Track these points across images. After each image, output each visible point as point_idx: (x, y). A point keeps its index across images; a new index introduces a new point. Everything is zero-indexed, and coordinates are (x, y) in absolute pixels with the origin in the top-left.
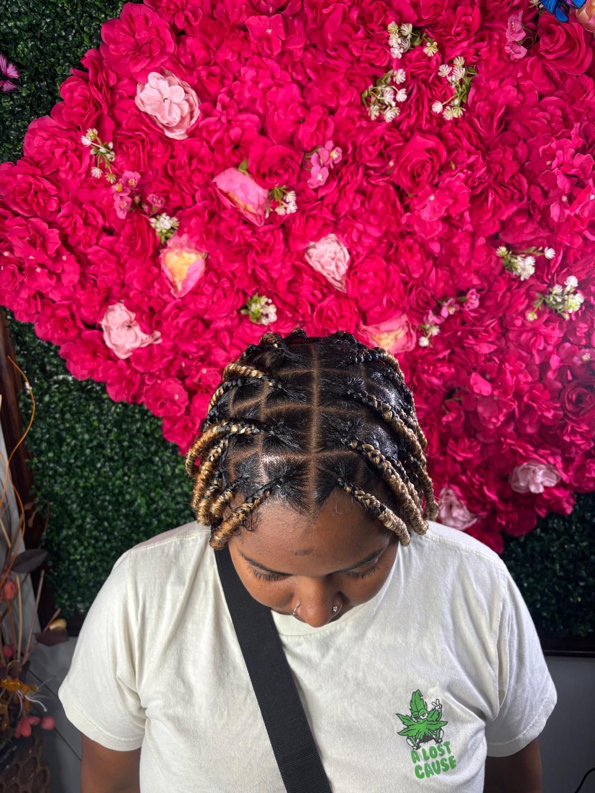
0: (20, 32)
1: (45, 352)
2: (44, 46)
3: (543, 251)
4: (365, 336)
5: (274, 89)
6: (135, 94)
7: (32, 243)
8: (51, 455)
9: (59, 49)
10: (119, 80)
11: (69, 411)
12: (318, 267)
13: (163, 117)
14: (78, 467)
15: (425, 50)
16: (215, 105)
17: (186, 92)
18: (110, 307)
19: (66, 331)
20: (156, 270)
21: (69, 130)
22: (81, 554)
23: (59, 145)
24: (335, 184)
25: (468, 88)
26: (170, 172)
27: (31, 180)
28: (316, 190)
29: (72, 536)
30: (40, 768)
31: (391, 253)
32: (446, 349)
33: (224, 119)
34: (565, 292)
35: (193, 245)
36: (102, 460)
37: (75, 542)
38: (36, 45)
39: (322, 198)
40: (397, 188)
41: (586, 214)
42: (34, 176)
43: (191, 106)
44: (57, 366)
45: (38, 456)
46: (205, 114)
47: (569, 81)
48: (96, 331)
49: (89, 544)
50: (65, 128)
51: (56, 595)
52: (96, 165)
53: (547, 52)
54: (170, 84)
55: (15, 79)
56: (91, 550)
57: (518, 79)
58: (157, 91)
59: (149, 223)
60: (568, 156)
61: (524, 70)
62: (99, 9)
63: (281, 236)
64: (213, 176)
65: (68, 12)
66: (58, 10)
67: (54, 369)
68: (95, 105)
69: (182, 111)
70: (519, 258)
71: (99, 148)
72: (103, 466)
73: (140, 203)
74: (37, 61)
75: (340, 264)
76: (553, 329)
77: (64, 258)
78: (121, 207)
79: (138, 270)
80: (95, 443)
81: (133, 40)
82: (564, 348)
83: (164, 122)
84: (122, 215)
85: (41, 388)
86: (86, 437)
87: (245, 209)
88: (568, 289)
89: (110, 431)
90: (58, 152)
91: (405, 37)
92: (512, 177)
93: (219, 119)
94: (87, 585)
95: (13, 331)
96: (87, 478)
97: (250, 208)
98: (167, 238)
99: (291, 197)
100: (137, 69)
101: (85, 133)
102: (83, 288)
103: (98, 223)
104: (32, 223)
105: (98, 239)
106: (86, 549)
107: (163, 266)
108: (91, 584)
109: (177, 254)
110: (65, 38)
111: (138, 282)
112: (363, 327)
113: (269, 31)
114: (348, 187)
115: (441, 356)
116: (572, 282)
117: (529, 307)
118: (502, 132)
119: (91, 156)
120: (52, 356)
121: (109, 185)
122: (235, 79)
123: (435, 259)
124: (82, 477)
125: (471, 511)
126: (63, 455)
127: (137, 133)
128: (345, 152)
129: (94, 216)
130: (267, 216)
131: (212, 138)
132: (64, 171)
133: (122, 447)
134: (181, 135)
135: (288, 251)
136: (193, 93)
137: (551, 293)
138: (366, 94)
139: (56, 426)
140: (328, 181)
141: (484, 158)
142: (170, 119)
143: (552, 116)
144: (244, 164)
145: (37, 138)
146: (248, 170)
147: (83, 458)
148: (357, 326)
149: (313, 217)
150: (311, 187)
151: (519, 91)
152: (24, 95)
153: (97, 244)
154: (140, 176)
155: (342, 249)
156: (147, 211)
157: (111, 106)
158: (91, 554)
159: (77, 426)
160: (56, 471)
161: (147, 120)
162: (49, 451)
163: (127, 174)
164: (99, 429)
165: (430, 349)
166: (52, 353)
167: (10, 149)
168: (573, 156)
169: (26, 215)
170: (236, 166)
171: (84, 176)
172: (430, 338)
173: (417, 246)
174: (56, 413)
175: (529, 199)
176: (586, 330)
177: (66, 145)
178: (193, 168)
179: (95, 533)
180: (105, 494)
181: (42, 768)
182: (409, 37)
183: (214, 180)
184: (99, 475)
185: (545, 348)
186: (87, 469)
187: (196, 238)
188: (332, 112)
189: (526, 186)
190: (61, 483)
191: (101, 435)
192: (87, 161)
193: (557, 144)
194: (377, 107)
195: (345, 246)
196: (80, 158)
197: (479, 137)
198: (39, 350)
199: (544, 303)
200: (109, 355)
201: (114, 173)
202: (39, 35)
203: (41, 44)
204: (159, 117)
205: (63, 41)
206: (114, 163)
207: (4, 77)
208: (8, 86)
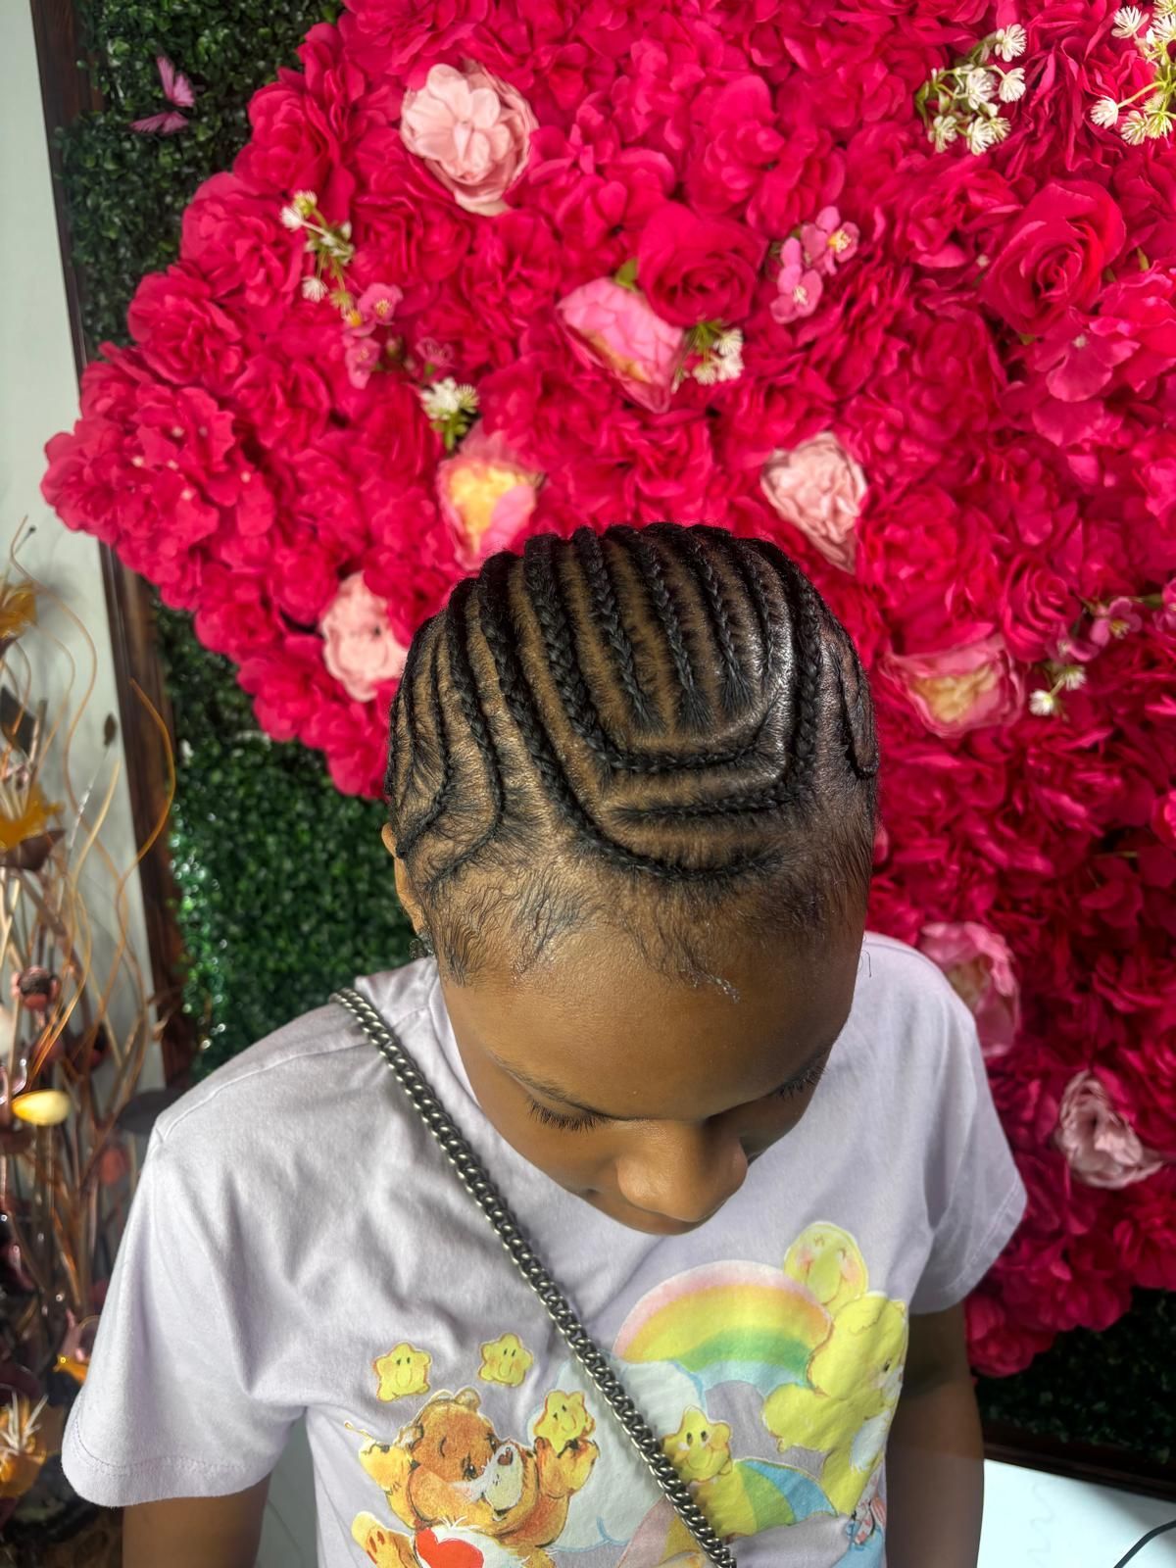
0: (204, 13)
1: (219, 679)
2: (248, 36)
4: (896, 681)
5: (708, 91)
6: (400, 116)
9: (275, 40)
10: (370, 88)
11: (257, 808)
12: (788, 510)
13: (453, 162)
14: (266, 927)
16: (567, 132)
17: (505, 104)
19: (252, 633)
20: (428, 508)
21: (262, 197)
23: (243, 231)
24: (838, 310)
26: (464, 286)
27: (191, 306)
28: (794, 327)
31: (969, 481)
32: (1100, 726)
33: (587, 164)
35: (513, 455)
36: (314, 917)
38: (232, 36)
39: (809, 346)
40: (995, 325)
42: (196, 300)
43: (516, 139)
46: (546, 148)
48: (311, 640)
50: (255, 193)
52: (315, 273)
54: (473, 87)
55: (187, 108)
58: (440, 104)
59: (418, 403)
63: (706, 433)
64: (558, 296)
67: (235, 717)
68: (313, 140)
69: (495, 147)
71: (320, 236)
72: (316, 930)
73: (400, 356)
74: (235, 68)
75: (841, 504)
77: (246, 477)
78: (358, 365)
79: (395, 507)
80: (303, 878)
83: (451, 170)
84: (359, 380)
85: (208, 756)
86: (288, 865)
87: (627, 373)
89: (332, 857)
90: (242, 246)
93: (575, 165)
95: (160, 630)
96: (283, 953)
97: (639, 370)
98: (459, 438)
99: (731, 343)
101: (288, 200)
102: (289, 541)
103: (319, 403)
104: (187, 399)
107: (444, 499)
109: (476, 474)
110: (289, 18)
111: (393, 531)
112: (895, 659)
114: (871, 320)
115: (1086, 742)
119: (306, 256)
120: (230, 689)
121: (338, 316)
122: (619, 72)
123: (1084, 503)
124: (272, 949)
125: (1145, 1142)
126: (239, 899)
127: (397, 199)
128: (864, 236)
129: (312, 388)
130: (675, 387)
131: (556, 206)
132: (257, 289)
133: (353, 893)
134: (490, 203)
135: (723, 472)
136: (520, 104)
138: (926, 92)
139: (231, 837)
140: (822, 306)
142: (466, 166)
144: (630, 269)
145: (205, 218)
146: (638, 284)
147: (278, 909)
148: (878, 655)
149: (785, 390)
150: (782, 320)
152: (202, 139)
154: (400, 296)
155: (848, 468)
156: (412, 374)
157: (347, 148)
159: (269, 839)
161: (420, 173)
163: (377, 288)
164: (312, 851)
165: (1063, 724)
169: (175, 380)
170: (612, 273)
171: (290, 299)
172: (1063, 696)
173: (1037, 468)
174: (231, 808)
177: (257, 232)
178: (511, 277)
183: (561, 305)
184: (306, 949)
186: (285, 934)
187: (520, 441)
188: (842, 142)
191: (314, 862)
192: (297, 265)
194: (951, 120)
195: (857, 461)
196: (286, 260)
200: (336, 692)
201: (350, 288)
202: (236, 15)
203: (242, 32)
204: (446, 166)
205: (286, 25)
206: (349, 269)
207: (169, 106)
208: (173, 123)
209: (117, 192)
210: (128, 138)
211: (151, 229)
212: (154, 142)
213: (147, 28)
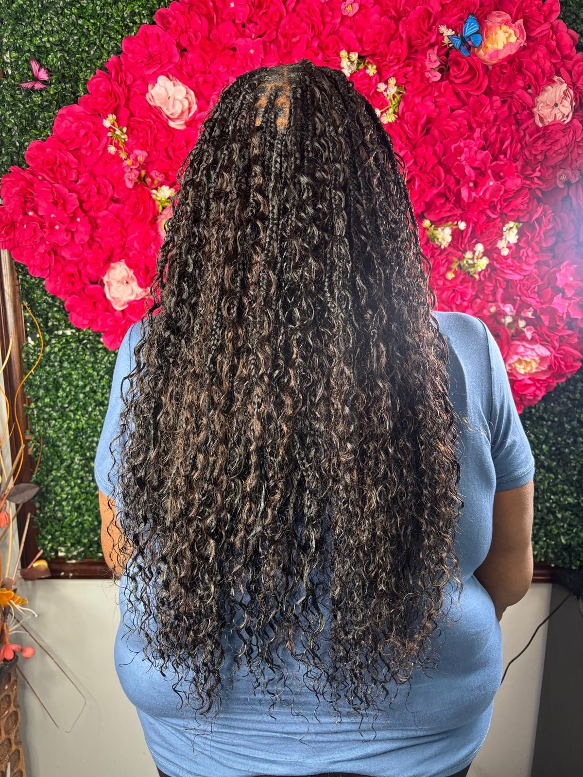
0: (51, 46)
1: (50, 308)
2: (70, 57)
3: (457, 225)
6: (147, 91)
7: (55, 204)
8: (47, 400)
9: (82, 60)
10: (134, 80)
11: (67, 360)
13: (168, 109)
14: (71, 411)
15: (368, 71)
17: (187, 92)
18: (112, 265)
19: (73, 284)
20: (153, 234)
21: (93, 115)
22: (68, 494)
23: (83, 127)
25: (399, 102)
26: (170, 154)
27: (58, 153)
29: (60, 477)
30: (12, 708)
34: (475, 257)
36: (93, 404)
37: (63, 482)
38: (63, 56)
41: (487, 196)
42: (60, 151)
43: (190, 104)
44: (59, 320)
45: (36, 402)
46: (200, 109)
47: (472, 99)
48: (98, 286)
49: (76, 484)
50: (89, 113)
51: (40, 537)
52: (111, 144)
53: (456, 77)
54: (174, 85)
55: (45, 81)
56: (76, 490)
57: (435, 97)
58: (164, 89)
59: (150, 194)
60: (473, 153)
61: (439, 91)
62: (117, 31)
65: (91, 33)
66: (85, 30)
67: (56, 324)
68: (115, 96)
69: (183, 106)
70: (440, 229)
71: (115, 131)
72: (94, 410)
73: (146, 176)
74: (64, 68)
76: (467, 287)
77: (78, 220)
78: (130, 180)
79: (139, 233)
81: (147, 51)
82: (476, 303)
83: (168, 113)
84: (130, 185)
86: (81, 383)
88: (477, 254)
89: (102, 377)
90: (82, 132)
91: (352, 62)
92: (433, 168)
94: (70, 525)
95: (22, 288)
96: (78, 421)
98: (164, 208)
100: (150, 72)
101: (106, 117)
102: (91, 248)
103: (108, 193)
104: (54, 187)
105: (108, 205)
106: (72, 488)
107: (159, 230)
108: (74, 524)
110: (88, 52)
111: (138, 243)
113: (252, 51)
116: (480, 248)
117: (449, 269)
118: (424, 135)
119: (108, 137)
120: (57, 311)
121: (122, 161)
124: (74, 420)
126: (58, 400)
127: (147, 120)
129: (106, 187)
132: (86, 149)
134: (180, 125)
136: (192, 93)
137: (464, 258)
139: (54, 374)
141: (411, 152)
142: (172, 111)
143: (460, 124)
145: (66, 121)
147: (76, 403)
151: (436, 106)
152: (52, 93)
153: (106, 209)
154: (146, 154)
156: (149, 184)
157: (128, 99)
158: (76, 494)
159: (73, 373)
160: (50, 415)
161: (156, 112)
162: (46, 396)
163: (137, 152)
164: (93, 376)
166: (55, 309)
167: (36, 135)
168: (476, 152)
169: (51, 181)
171: (101, 152)
174: (55, 362)
175: (446, 185)
176: (492, 288)
177: (89, 127)
179: (82, 473)
180: (94, 436)
181: (14, 709)
182: (356, 62)
184: (90, 418)
185: (461, 304)
186: (79, 413)
189: (443, 175)
190: (55, 426)
191: (94, 381)
192: (105, 141)
193: (465, 144)
196: (99, 138)
197: (408, 138)
198: (44, 306)
199: (459, 266)
200: (108, 307)
201: (126, 151)
202: (67, 49)
203: (68, 55)
204: (165, 109)
205: (86, 55)
206: (125, 143)
207: (36, 79)
208: (38, 86)
209: (12, 110)
210: (19, 89)
211: (28, 125)
212: (30, 92)
213: (26, 48)
